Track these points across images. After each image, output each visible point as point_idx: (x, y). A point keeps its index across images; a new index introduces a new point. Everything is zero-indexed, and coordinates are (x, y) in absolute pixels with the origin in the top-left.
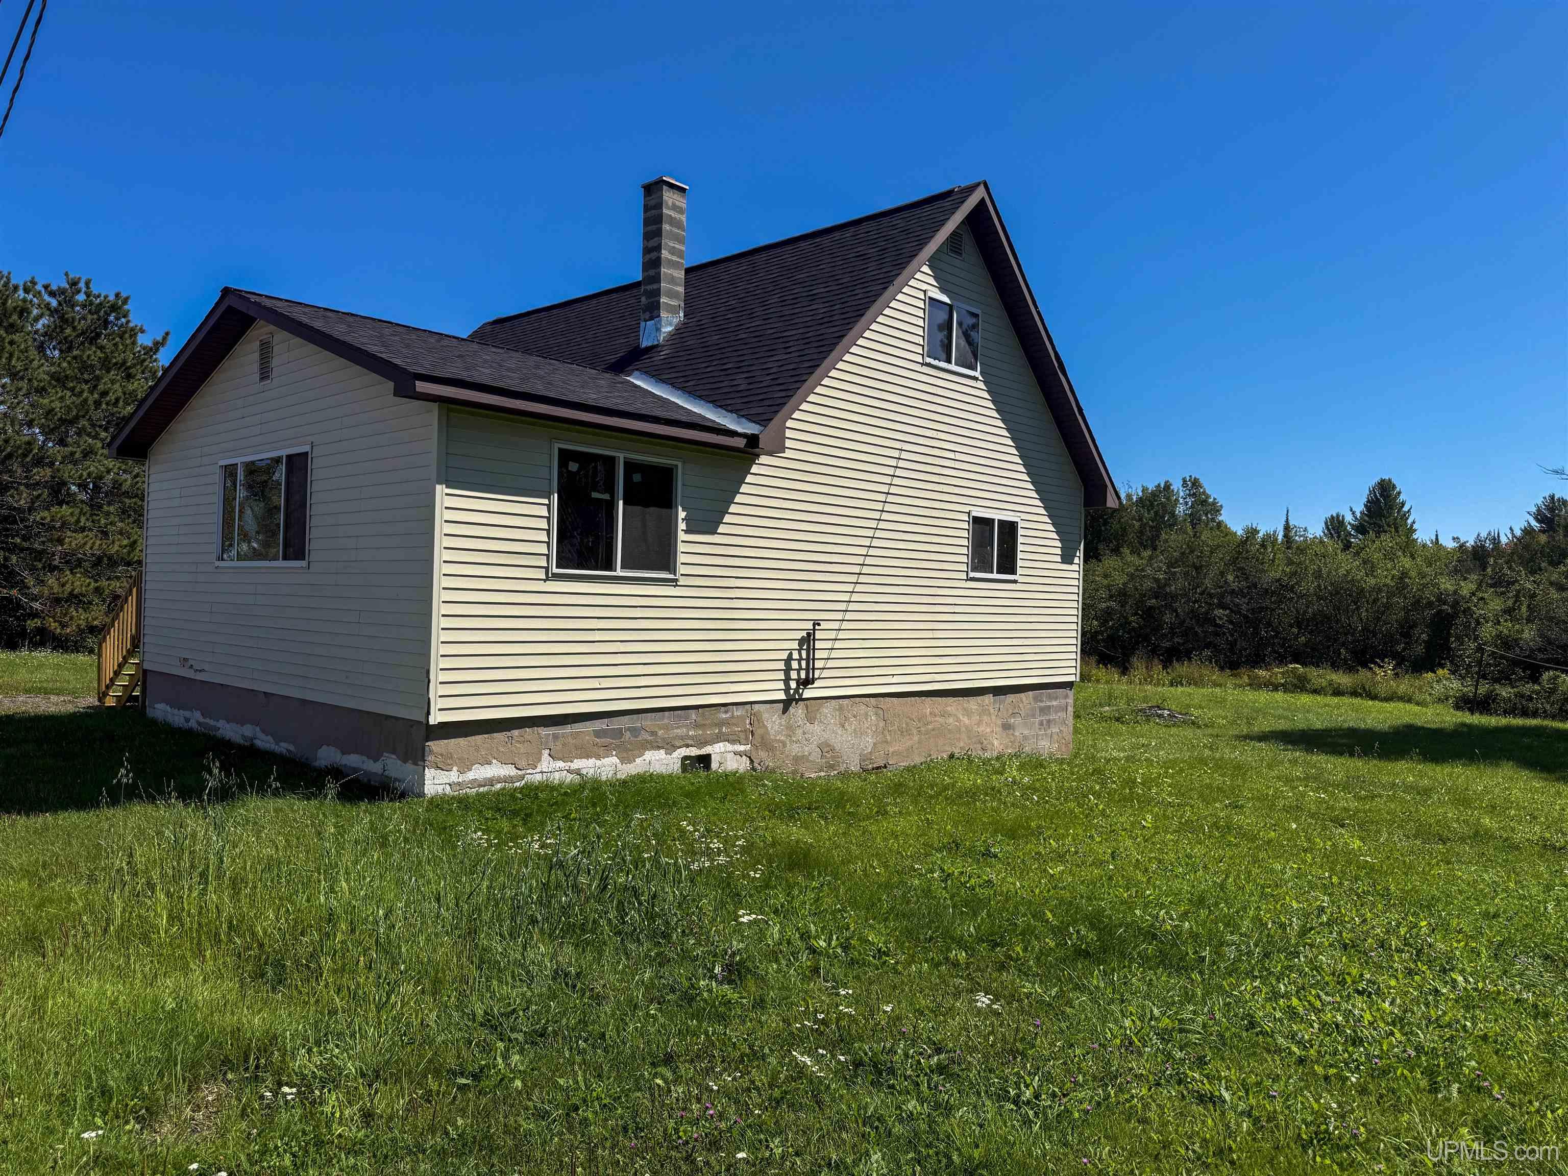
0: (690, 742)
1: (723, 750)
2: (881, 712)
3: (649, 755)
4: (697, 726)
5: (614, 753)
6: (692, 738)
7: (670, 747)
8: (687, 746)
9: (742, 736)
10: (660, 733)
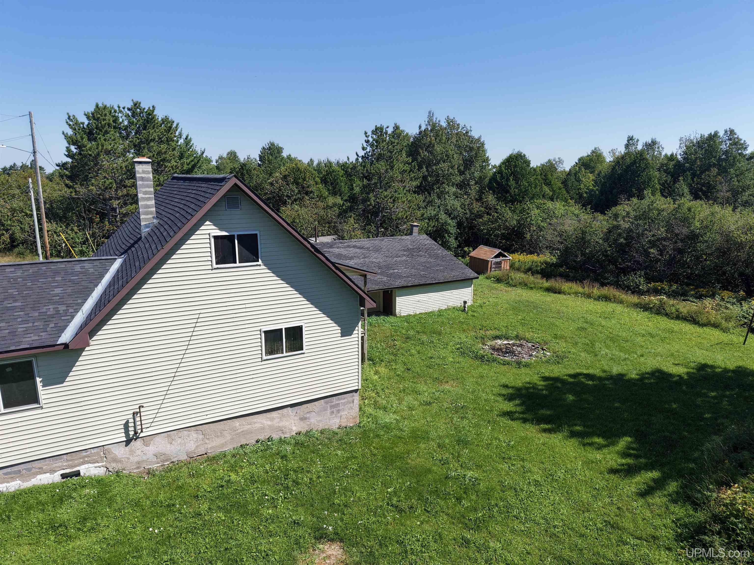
0: (64, 468)
1: (87, 467)
2: (200, 432)
3: (39, 477)
4: (68, 461)
5: (18, 479)
6: (66, 466)
7: (53, 471)
8: (64, 469)
9: (100, 459)
10: (44, 468)
